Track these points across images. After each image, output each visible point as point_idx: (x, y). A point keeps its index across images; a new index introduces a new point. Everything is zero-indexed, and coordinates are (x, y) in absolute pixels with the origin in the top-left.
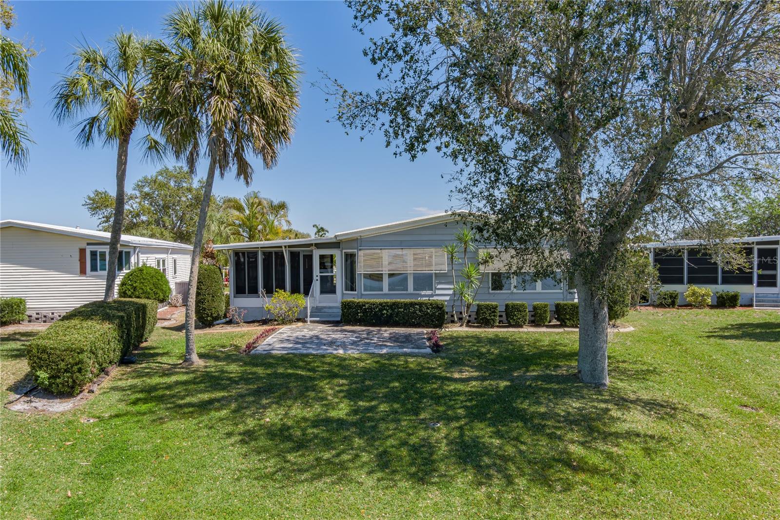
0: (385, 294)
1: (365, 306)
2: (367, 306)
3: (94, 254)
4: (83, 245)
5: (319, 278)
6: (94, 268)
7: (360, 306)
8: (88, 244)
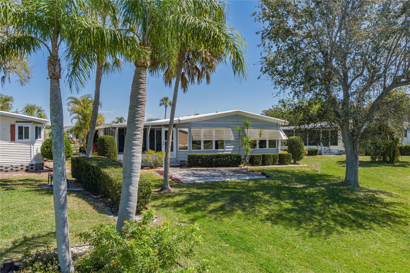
0: (202, 151)
1: (202, 157)
2: (204, 157)
3: (20, 128)
4: (13, 122)
5: (164, 143)
6: (20, 138)
7: (199, 157)
8: (17, 122)
